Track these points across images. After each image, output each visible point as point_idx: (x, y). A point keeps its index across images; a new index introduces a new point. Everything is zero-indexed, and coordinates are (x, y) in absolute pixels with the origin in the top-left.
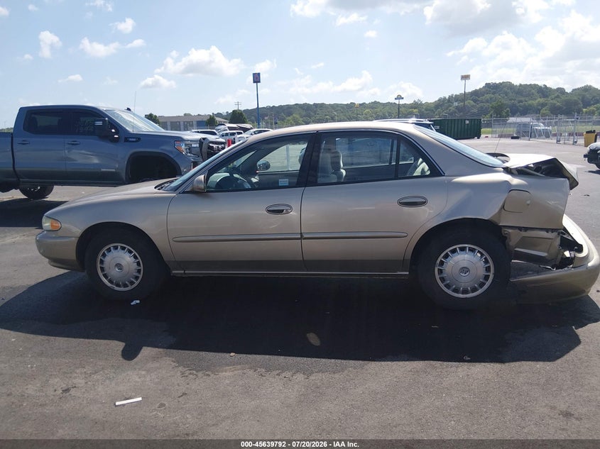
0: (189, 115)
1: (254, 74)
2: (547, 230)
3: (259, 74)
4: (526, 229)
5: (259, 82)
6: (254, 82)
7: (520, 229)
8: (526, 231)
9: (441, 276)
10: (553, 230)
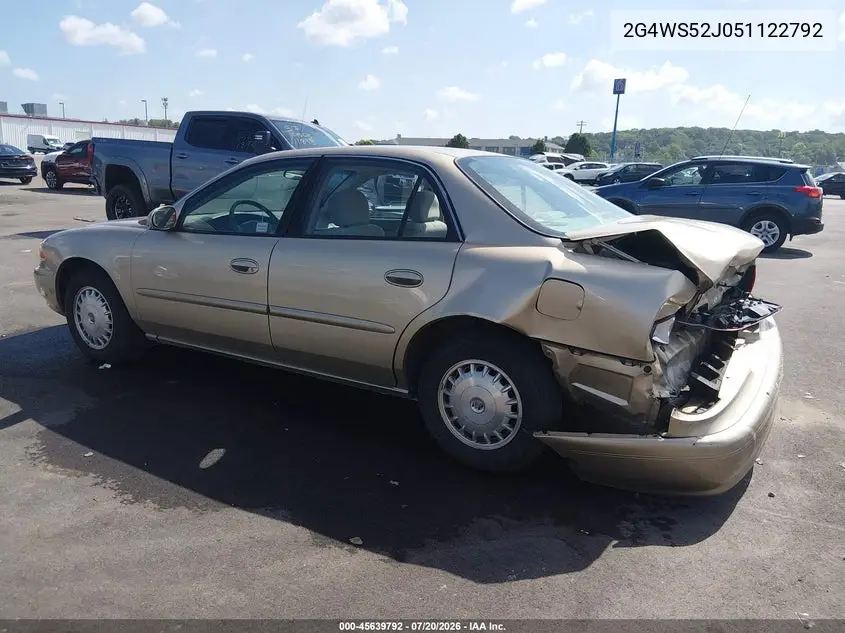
0: (517, 138)
1: (617, 81)
2: (623, 360)
3: (624, 81)
4: (583, 351)
5: (623, 92)
6: (615, 93)
7: (572, 349)
8: (582, 354)
9: (447, 406)
10: (634, 362)
